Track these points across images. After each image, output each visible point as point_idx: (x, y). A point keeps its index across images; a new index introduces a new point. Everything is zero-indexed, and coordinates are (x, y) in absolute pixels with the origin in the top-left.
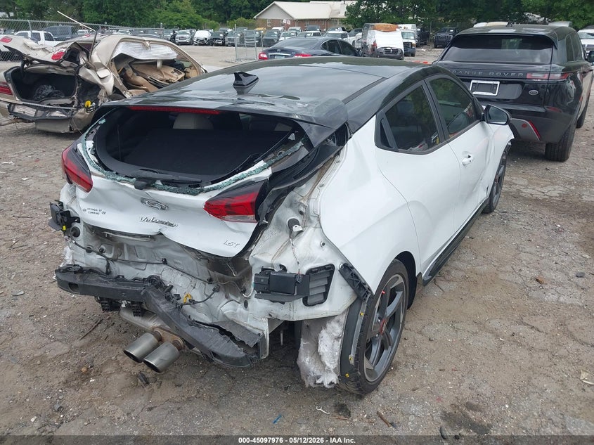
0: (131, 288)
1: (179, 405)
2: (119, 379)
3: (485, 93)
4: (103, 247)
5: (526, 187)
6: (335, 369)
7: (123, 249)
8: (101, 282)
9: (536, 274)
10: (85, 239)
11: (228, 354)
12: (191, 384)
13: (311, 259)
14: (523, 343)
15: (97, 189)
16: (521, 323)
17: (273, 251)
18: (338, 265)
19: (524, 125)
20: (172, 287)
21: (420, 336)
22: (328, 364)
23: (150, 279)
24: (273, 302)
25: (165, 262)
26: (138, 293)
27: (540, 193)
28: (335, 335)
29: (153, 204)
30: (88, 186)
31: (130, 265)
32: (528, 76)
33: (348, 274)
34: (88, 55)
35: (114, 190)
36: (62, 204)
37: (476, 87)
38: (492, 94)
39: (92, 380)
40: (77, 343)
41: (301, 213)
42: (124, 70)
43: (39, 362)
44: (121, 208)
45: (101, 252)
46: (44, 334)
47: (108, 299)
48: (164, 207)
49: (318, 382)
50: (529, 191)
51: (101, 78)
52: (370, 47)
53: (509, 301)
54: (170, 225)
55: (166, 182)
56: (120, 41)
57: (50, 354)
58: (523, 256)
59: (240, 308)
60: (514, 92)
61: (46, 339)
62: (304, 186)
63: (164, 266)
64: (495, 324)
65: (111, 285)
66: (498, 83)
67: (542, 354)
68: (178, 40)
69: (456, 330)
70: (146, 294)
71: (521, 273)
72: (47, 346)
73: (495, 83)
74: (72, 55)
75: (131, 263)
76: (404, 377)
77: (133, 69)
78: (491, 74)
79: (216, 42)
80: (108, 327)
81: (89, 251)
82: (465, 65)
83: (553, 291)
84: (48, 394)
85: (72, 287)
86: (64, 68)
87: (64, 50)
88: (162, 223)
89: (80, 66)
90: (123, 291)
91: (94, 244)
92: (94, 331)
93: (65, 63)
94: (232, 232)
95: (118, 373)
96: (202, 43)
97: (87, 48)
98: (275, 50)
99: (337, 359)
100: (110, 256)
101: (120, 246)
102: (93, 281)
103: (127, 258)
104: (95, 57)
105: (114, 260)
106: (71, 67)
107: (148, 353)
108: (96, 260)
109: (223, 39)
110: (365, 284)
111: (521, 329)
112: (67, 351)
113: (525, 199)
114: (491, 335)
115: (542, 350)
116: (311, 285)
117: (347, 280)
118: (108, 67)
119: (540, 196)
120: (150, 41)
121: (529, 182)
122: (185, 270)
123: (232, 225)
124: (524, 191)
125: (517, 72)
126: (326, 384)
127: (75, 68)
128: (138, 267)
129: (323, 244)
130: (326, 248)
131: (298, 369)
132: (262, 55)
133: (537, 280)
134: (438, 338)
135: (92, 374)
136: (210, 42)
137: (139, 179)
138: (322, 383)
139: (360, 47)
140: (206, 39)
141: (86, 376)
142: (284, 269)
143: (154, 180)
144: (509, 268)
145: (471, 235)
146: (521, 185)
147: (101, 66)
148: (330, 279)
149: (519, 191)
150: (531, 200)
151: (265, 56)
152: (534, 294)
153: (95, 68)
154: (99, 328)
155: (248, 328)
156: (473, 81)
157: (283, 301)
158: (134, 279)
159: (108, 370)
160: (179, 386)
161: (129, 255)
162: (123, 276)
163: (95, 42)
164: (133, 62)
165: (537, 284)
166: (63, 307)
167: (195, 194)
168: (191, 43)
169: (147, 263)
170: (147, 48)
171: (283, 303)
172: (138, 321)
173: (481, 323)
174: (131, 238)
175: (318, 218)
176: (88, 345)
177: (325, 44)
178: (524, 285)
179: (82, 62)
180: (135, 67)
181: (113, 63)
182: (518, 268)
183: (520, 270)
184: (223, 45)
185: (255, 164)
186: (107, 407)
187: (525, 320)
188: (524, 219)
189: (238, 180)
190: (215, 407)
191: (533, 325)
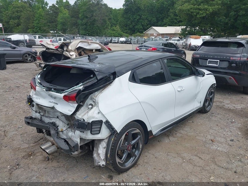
0: (45, 125)
1: (55, 168)
2: (40, 158)
3: (213, 65)
4: (40, 111)
5: (228, 104)
6: (103, 159)
7: (46, 112)
8: (37, 122)
9: (212, 138)
10: (35, 108)
11: (64, 148)
12: (63, 162)
13: (93, 118)
14: (193, 163)
15: (37, 91)
16: (196, 156)
17: (83, 114)
18: (104, 121)
19: (230, 78)
20: (58, 126)
21: (152, 156)
22: (101, 157)
23: (52, 123)
24: (81, 132)
25: (58, 117)
26: (48, 127)
27: (232, 107)
28: (104, 146)
29: (51, 96)
30: (35, 89)
31: (48, 118)
32: (231, 58)
33: (107, 124)
34: (67, 47)
35: (42, 91)
36: (30, 96)
37: (210, 62)
38: (216, 65)
39: (32, 157)
40: (32, 145)
41: (94, 101)
42: (80, 52)
43: (17, 149)
44: (44, 98)
45: (39, 113)
46: (23, 141)
47: (39, 129)
48: (55, 98)
49: (99, 164)
50: (228, 106)
51: (71, 55)
52: (188, 45)
53: (195, 147)
54: (57, 104)
55: (55, 89)
56: (80, 42)
57: (22, 147)
58: (211, 131)
59: (73, 134)
60: (225, 65)
61: (23, 142)
62: (96, 93)
63: (58, 119)
64: (185, 155)
65: (40, 124)
66: (219, 61)
67: (198, 168)
68: (113, 41)
69: (168, 155)
70: (49, 128)
71: (206, 137)
72: (22, 145)
73: (218, 61)
74: (62, 46)
75: (48, 117)
76: (139, 169)
77: (84, 52)
78: (216, 57)
79: (127, 42)
80: (44, 140)
81: (36, 112)
82: (209, 53)
83: (216, 145)
84: (16, 160)
85: (28, 123)
86: (59, 51)
87: (59, 45)
88: (55, 103)
89: (64, 51)
90: (43, 126)
91: (38, 110)
92: (39, 142)
93: (59, 50)
94: (71, 107)
95: (41, 156)
96: (122, 43)
97: (67, 45)
98: (142, 46)
99: (104, 156)
100: (42, 114)
101: (45, 111)
102: (35, 122)
103: (47, 115)
104: (70, 48)
105: (43, 116)
106: (61, 51)
107: (47, 148)
108: (38, 115)
109: (130, 41)
110: (114, 128)
111: (194, 158)
112: (27, 147)
113: (225, 109)
114: (181, 159)
115: (199, 166)
116: (93, 127)
117: (107, 126)
118: (74, 51)
119: (232, 108)
120: (91, 42)
121: (231, 102)
122: (63, 121)
123: (71, 104)
124: (226, 106)
125: (227, 56)
126: (101, 165)
127: (62, 51)
128: (51, 119)
129: (99, 113)
130: (100, 114)
131: (93, 159)
132: (137, 48)
133: (212, 141)
134: (159, 158)
135: (32, 155)
136: (125, 42)
137: (48, 88)
138: (100, 165)
139: (185, 45)
140: (124, 41)
141: (30, 155)
142: (84, 120)
143: (52, 89)
144: (202, 135)
145: (193, 121)
146: (226, 103)
147: (71, 51)
148: (101, 125)
149: (224, 105)
150: (227, 109)
151: (138, 48)
152: (207, 146)
153: (69, 51)
154: (40, 141)
155: (74, 141)
156: (209, 60)
157: (83, 131)
158: (48, 123)
159: (38, 154)
160: (59, 162)
161: (48, 115)
162: (44, 121)
163: (70, 43)
164: (84, 50)
165: (211, 142)
166: (32, 133)
167: (61, 94)
168: (118, 43)
169: (53, 117)
170: (90, 45)
171: (83, 132)
172: (48, 137)
173: (180, 154)
174: (46, 108)
175: (98, 103)
176: (35, 146)
177: (163, 44)
178: (205, 142)
179: (65, 49)
180: (85, 51)
181: (76, 50)
182: (206, 135)
183: (206, 136)
184: (130, 43)
185: (79, 84)
186: (33, 166)
187: (198, 155)
188: (219, 116)
189: (73, 89)
190: (67, 170)
191: (201, 157)
